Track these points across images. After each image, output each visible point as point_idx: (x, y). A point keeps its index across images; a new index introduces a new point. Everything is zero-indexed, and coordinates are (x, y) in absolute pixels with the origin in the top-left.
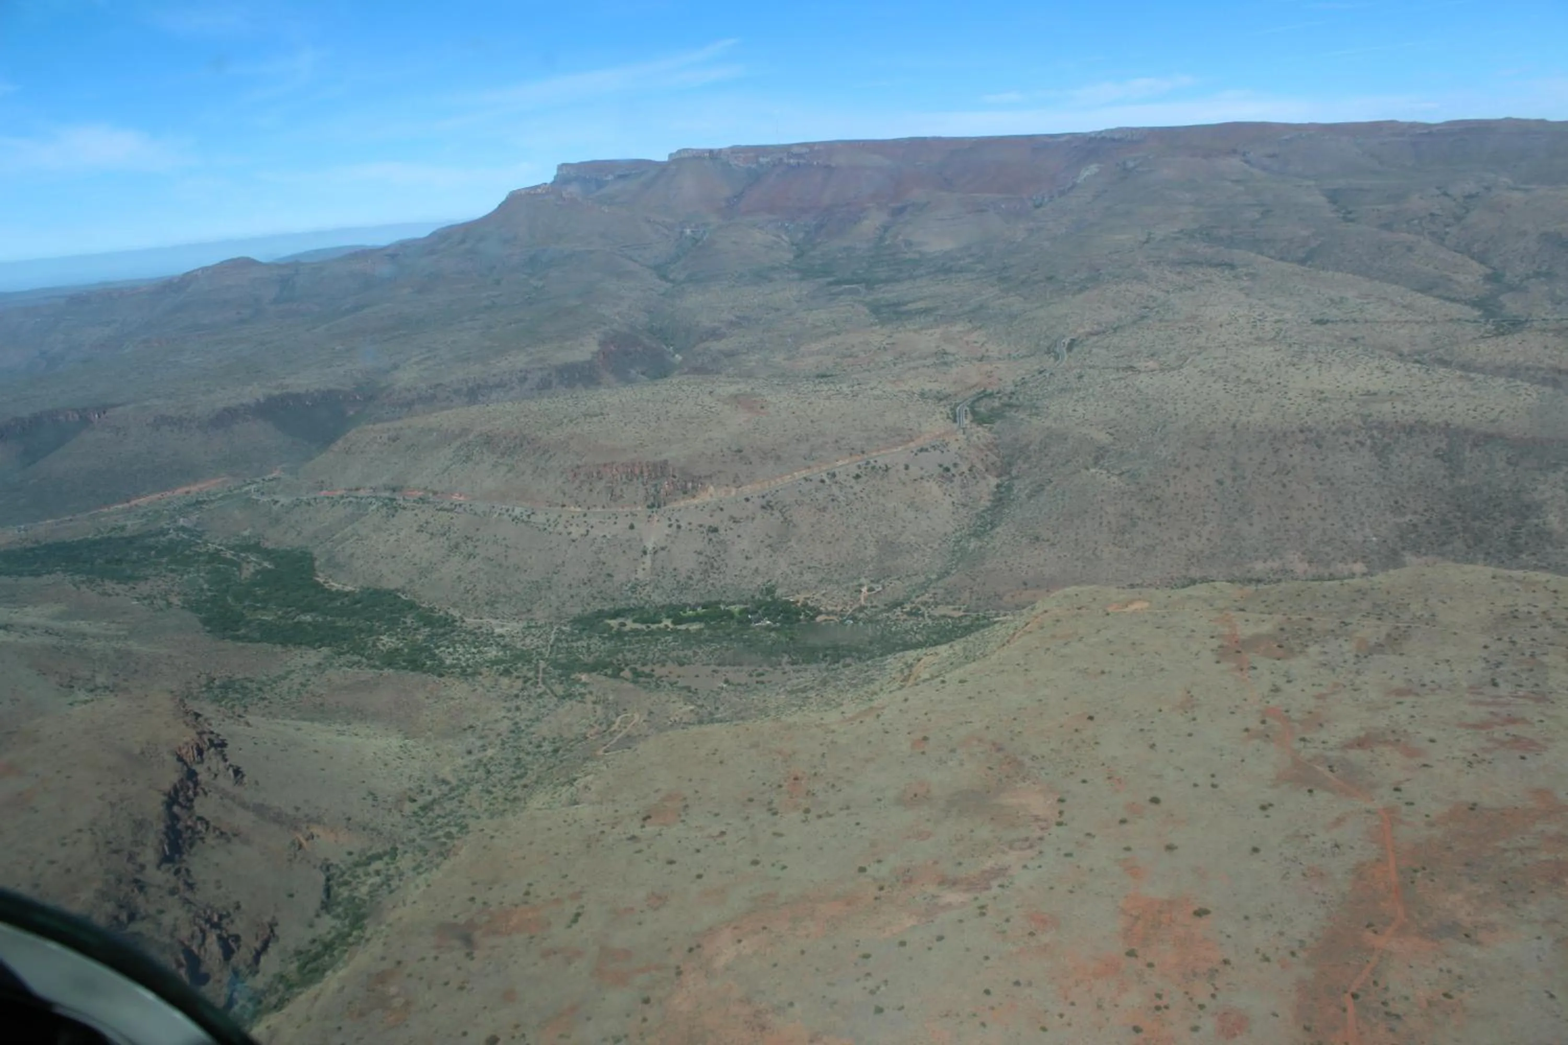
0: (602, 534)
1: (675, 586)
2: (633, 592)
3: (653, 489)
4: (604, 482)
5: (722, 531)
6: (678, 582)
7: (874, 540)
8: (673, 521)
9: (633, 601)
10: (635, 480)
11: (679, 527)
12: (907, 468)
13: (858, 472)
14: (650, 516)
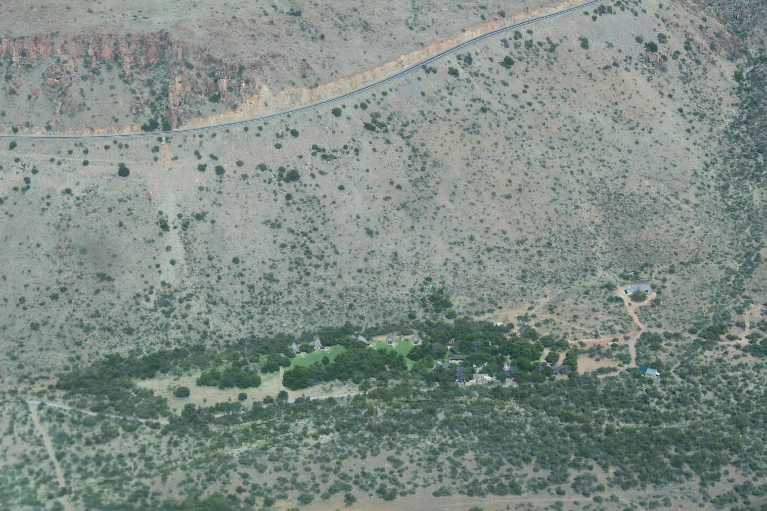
0: (63, 187)
1: (247, 297)
2: (167, 314)
3: (147, 90)
4: (37, 74)
5: (306, 178)
6: (251, 288)
7: (585, 190)
8: (205, 159)
9: (173, 334)
10: (103, 70)
11: (220, 170)
12: (585, 44)
13: (504, 53)
14: (156, 149)
